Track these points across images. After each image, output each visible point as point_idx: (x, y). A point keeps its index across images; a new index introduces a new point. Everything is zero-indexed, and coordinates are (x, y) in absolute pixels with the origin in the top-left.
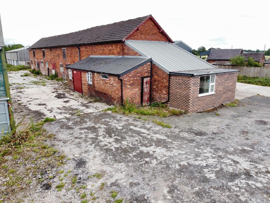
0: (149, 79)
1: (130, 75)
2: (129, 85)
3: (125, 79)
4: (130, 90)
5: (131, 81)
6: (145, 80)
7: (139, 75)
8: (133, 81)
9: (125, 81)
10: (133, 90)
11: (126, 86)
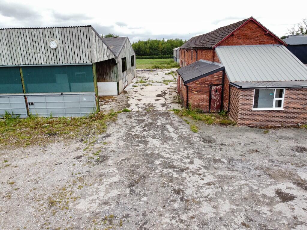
1: (197, 83)
2: (196, 91)
3: (191, 86)
4: (197, 96)
5: (198, 88)
6: (214, 88)
7: (208, 83)
8: (200, 88)
9: (191, 87)
10: (200, 96)
11: (193, 92)
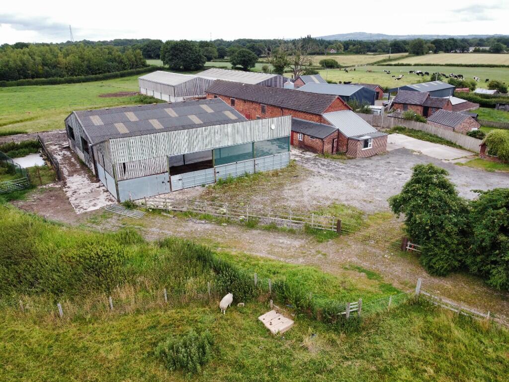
0: (336, 139)
1: (327, 138)
3: (325, 141)
5: (328, 141)
6: (335, 140)
7: (332, 138)
10: (329, 146)
11: (325, 144)
